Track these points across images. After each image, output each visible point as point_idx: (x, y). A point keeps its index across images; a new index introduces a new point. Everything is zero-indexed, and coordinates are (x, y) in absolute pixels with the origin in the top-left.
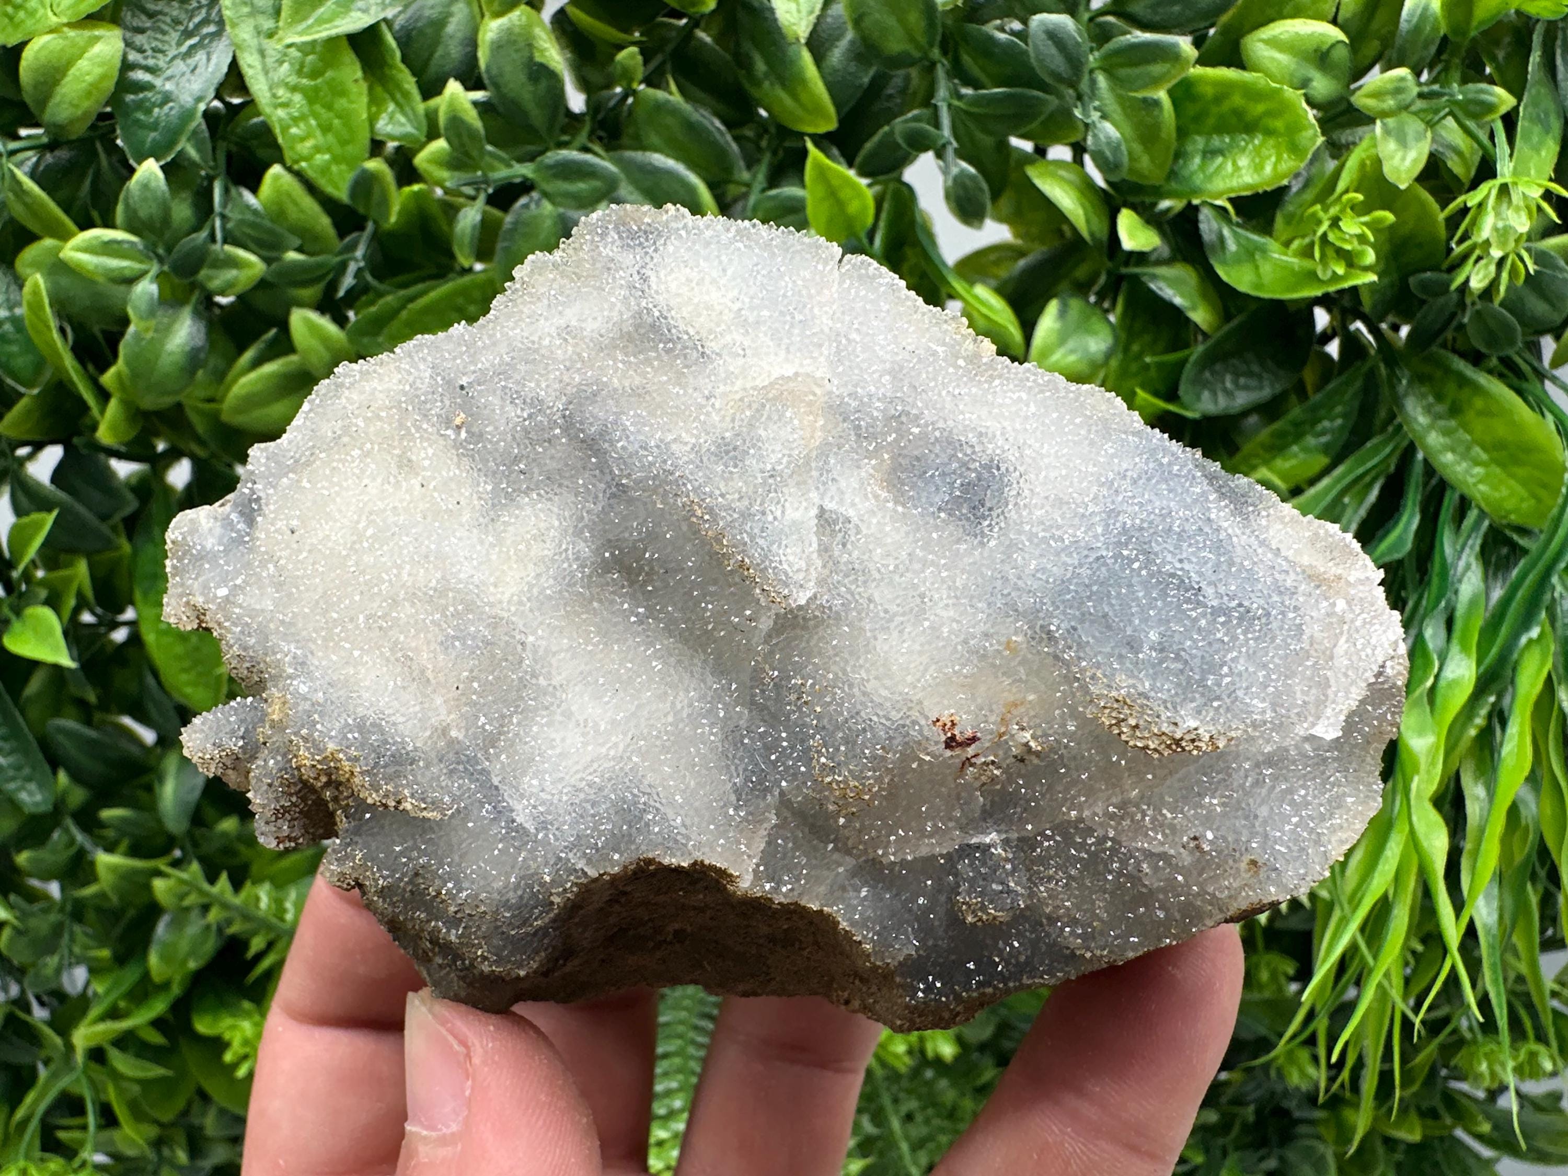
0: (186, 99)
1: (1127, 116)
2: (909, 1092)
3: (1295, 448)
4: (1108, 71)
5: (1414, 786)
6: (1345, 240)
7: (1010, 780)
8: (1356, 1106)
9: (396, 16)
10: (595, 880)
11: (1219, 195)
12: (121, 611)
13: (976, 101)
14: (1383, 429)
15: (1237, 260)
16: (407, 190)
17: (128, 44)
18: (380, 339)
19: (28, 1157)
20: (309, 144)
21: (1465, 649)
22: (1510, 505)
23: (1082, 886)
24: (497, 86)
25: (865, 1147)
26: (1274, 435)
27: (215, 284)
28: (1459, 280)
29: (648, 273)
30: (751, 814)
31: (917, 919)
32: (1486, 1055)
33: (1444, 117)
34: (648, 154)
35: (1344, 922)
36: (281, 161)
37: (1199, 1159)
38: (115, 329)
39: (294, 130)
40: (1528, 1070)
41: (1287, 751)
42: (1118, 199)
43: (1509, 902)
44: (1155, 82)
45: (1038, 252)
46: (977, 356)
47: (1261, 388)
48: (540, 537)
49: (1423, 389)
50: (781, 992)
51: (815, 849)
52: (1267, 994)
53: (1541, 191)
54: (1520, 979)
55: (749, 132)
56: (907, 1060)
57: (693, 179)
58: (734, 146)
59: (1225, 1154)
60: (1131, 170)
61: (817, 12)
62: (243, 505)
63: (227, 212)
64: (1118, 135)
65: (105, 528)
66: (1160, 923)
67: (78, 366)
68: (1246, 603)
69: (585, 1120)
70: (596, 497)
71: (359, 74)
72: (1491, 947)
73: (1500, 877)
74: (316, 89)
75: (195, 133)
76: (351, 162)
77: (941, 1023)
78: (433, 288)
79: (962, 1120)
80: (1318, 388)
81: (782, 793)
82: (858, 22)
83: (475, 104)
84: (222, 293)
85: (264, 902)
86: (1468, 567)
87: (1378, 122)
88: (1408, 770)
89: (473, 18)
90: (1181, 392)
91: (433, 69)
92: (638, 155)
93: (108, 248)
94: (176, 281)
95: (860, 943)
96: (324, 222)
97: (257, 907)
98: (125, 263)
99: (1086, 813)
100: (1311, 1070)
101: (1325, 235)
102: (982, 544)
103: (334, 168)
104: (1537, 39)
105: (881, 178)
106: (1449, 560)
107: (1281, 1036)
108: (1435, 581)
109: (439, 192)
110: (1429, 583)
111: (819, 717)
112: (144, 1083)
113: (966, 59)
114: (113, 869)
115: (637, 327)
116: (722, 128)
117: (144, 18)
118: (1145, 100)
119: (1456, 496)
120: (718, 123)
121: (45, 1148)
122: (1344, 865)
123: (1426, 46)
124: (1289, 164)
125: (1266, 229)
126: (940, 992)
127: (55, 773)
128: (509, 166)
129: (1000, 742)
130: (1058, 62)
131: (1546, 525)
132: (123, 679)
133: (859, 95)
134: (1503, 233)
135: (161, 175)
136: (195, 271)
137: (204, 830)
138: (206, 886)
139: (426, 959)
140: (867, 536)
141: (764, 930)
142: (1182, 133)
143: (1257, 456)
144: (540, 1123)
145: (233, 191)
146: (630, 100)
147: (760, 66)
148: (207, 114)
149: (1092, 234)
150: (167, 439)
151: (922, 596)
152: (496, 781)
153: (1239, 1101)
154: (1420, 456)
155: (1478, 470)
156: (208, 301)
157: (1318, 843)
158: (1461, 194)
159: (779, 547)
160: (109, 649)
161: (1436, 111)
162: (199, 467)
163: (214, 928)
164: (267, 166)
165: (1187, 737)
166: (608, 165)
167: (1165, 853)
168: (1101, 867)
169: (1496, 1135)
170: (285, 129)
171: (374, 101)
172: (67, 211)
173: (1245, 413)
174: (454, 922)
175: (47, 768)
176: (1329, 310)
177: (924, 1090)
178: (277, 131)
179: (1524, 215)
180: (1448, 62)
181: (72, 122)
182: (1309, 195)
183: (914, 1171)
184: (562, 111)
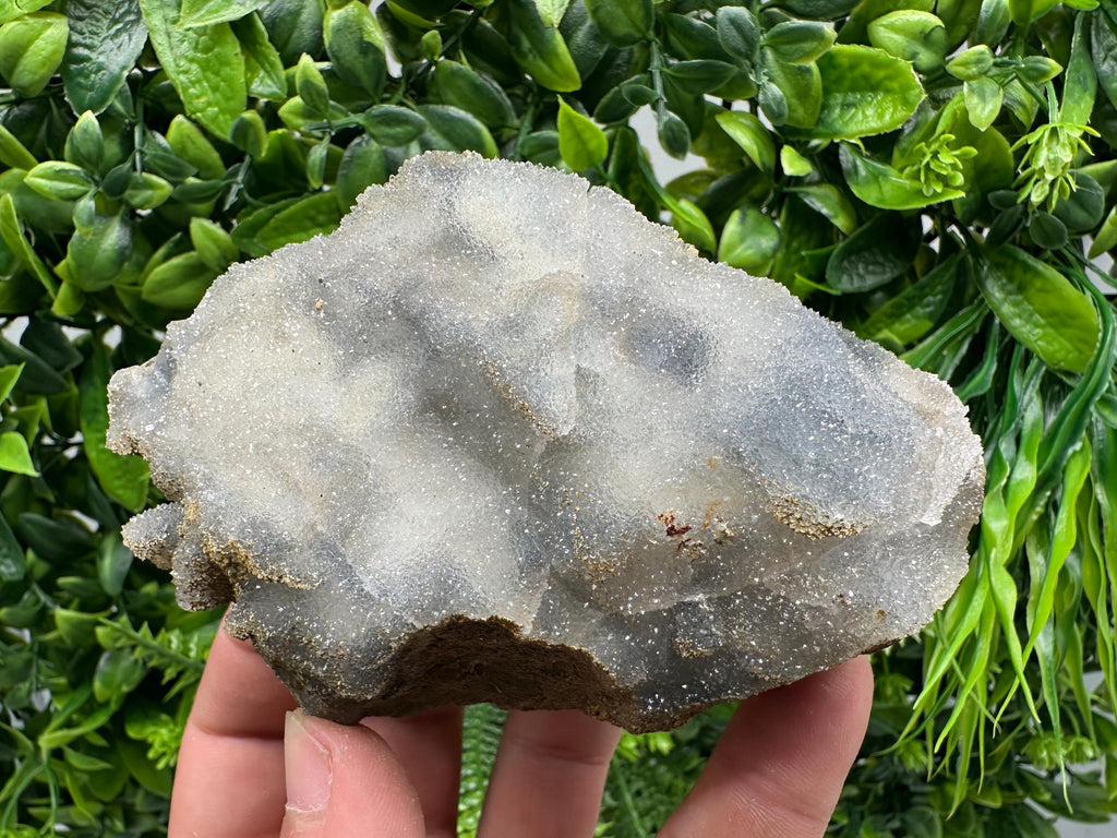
0: (115, 68)
1: (788, 80)
2: (638, 775)
3: (908, 316)
4: (774, 47)
5: (992, 556)
6: (942, 167)
7: (712, 557)
8: (954, 782)
9: (265, 8)
10: (421, 631)
11: (852, 136)
12: (72, 435)
13: (680, 69)
14: (971, 302)
15: (867, 182)
16: (273, 133)
17: (72, 28)
18: (255, 240)
19: (8, 827)
20: (203, 100)
21: (1029, 458)
22: (1060, 356)
23: (763, 631)
24: (337, 58)
25: (607, 815)
26: (892, 306)
27: (136, 201)
28: (1024, 196)
29: (453, 200)
30: (530, 582)
31: (647, 654)
32: (1046, 746)
33: (1012, 80)
34: (446, 107)
35: (944, 652)
36: (184, 113)
37: (845, 821)
38: (65, 233)
39: (192, 90)
40: (1076, 755)
41: (903, 534)
42: (782, 138)
43: (1061, 637)
44: (807, 55)
45: (725, 177)
46: (685, 258)
47: (884, 273)
48: (379, 388)
49: (999, 274)
50: (551, 707)
51: (575, 606)
52: (891, 704)
53: (1081, 133)
54: (1070, 692)
55: (518, 91)
56: (636, 753)
57: (478, 124)
58: (508, 101)
59: (862, 817)
60: (790, 118)
61: (566, 5)
62: (163, 365)
63: (144, 149)
64: (781, 93)
65: (59, 376)
66: (817, 655)
67: (39, 260)
68: (874, 431)
69: (413, 800)
70: (418, 359)
71: (238, 50)
72: (1049, 669)
73: (1055, 620)
74: (208, 61)
75: (120, 92)
76: (234, 113)
77: (662, 727)
78: (292, 204)
79: (675, 794)
80: (925, 273)
81: (552, 568)
82: (595, 12)
83: (322, 71)
84: (142, 207)
85: (175, 644)
86: (1031, 400)
87: (965, 83)
88: (989, 543)
89: (320, 9)
90: (827, 277)
91: (291, 47)
92: (439, 108)
93: (59, 175)
94: (108, 198)
95: (608, 672)
96: (215, 155)
97: (170, 647)
98: (72, 186)
99: (765, 579)
100: (922, 757)
101: (928, 164)
102: (691, 390)
103: (221, 117)
104: (1078, 24)
105: (612, 124)
106: (1018, 394)
107: (901, 733)
108: (1008, 409)
109: (297, 135)
110: (1004, 410)
111: (578, 514)
112: (91, 773)
113: (672, 38)
114: (67, 620)
115: (446, 238)
116: (500, 88)
117: (83, 9)
118: (800, 68)
119: (1023, 349)
120: (496, 85)
121: (21, 821)
122: (944, 612)
123: (999, 29)
124: (902, 114)
125: (887, 160)
126: (663, 706)
127: (25, 552)
128: (347, 116)
129: (705, 530)
130: (738, 42)
131: (1086, 370)
132: (73, 484)
133: (596, 64)
134: (1054, 163)
135: (96, 122)
136: (122, 191)
137: (132, 592)
138: (132, 632)
139: (300, 688)
140: (610, 387)
141: (539, 664)
142: (827, 92)
143: (881, 321)
144: (382, 803)
145: (149, 133)
146: (433, 69)
147: (526, 44)
148: (130, 79)
149: (763, 164)
150: (105, 313)
151: (650, 428)
152: (349, 562)
153: (872, 780)
154: (997, 321)
155: (1038, 331)
156: (132, 213)
157: (925, 598)
158: (1024, 135)
159: (549, 394)
160: (63, 463)
161: (1006, 76)
162: (128, 333)
163: (141, 662)
164: (173, 116)
165: (836, 526)
166: (417, 115)
167: (820, 607)
168: (775, 617)
169: (1054, 802)
170: (185, 89)
171: (249, 68)
172: (29, 149)
173: (873, 291)
174: (320, 662)
175: (20, 549)
176: (933, 218)
177: (648, 774)
178: (180, 91)
179: (1068, 149)
180: (1014, 40)
181: (31, 85)
182: (917, 136)
183: (642, 832)
184: (384, 77)
